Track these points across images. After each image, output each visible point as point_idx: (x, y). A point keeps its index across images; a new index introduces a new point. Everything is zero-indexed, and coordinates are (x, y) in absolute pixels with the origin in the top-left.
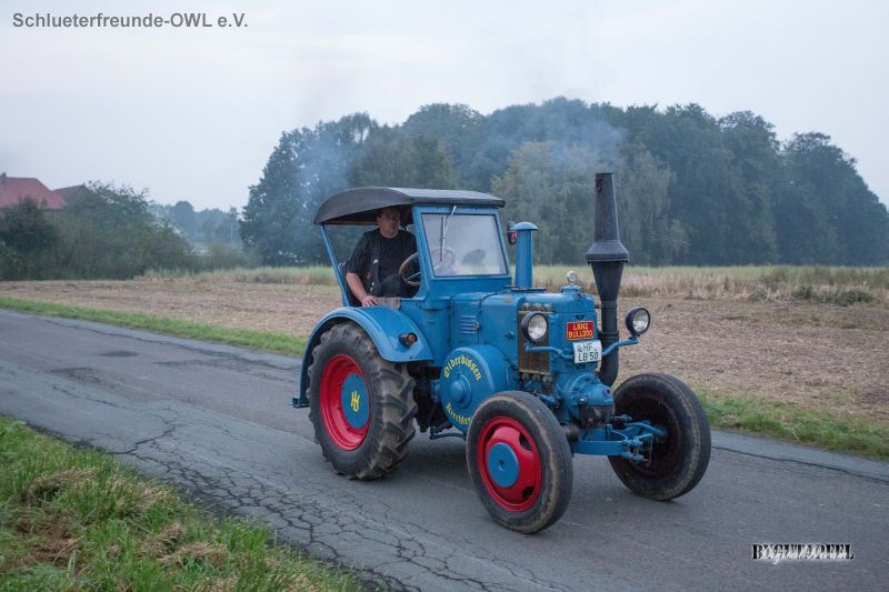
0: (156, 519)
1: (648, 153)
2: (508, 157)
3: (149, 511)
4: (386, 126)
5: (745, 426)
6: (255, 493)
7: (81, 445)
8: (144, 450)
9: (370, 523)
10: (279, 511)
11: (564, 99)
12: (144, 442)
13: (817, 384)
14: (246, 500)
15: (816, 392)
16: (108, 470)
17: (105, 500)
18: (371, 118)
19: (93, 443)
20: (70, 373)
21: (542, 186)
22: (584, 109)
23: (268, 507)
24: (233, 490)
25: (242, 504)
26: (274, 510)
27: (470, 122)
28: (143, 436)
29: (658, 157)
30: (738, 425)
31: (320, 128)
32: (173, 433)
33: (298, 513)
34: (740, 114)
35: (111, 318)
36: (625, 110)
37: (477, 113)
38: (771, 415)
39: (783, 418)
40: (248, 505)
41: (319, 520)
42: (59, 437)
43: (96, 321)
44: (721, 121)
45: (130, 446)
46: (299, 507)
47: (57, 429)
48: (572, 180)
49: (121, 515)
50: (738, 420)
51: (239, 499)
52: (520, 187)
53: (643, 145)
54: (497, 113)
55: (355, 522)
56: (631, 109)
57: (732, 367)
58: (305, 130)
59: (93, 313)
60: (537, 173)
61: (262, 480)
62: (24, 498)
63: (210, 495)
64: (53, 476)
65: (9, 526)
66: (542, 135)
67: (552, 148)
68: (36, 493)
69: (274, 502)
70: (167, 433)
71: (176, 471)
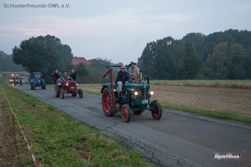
0: (111, 149)
2: (214, 48)
3: (109, 146)
4: (176, 40)
6: (137, 143)
7: (93, 127)
8: (108, 130)
9: (169, 153)
10: (144, 149)
11: (232, 29)
14: (135, 145)
16: (99, 135)
17: (98, 143)
18: (172, 38)
19: (96, 127)
20: (90, 108)
21: (224, 56)
22: (238, 32)
23: (141, 147)
24: (132, 142)
25: (134, 146)
27: (202, 38)
28: (108, 126)
31: (157, 41)
32: (116, 126)
33: (149, 149)
35: (101, 94)
37: (204, 35)
40: (136, 146)
41: (155, 152)
42: (87, 125)
43: (97, 95)
45: (105, 128)
46: (149, 148)
47: (87, 123)
48: (234, 54)
49: (102, 147)
51: (133, 144)
52: (217, 56)
54: (210, 35)
55: (165, 153)
58: (153, 42)
59: (96, 93)
60: (223, 52)
61: (139, 140)
62: (78, 141)
63: (125, 143)
64: (85, 135)
65: (75, 147)
66: (224, 41)
67: (227, 45)
68: (81, 139)
69: (143, 146)
70: (114, 125)
71: (117, 136)
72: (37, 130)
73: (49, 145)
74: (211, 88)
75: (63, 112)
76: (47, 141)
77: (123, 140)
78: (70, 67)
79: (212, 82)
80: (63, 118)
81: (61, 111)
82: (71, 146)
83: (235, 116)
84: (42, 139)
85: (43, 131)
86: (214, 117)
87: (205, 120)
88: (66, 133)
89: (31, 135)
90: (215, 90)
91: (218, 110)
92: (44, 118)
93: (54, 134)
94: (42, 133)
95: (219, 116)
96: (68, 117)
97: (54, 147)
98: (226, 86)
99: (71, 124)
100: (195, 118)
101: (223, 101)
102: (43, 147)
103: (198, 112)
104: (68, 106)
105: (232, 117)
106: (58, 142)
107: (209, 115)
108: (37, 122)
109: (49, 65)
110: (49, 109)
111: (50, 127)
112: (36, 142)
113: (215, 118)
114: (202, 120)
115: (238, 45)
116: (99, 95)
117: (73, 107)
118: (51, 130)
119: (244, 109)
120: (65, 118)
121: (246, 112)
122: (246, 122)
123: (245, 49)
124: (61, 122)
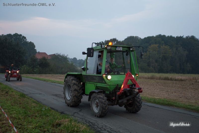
1: (181, 47)
2: (148, 48)
3: (82, 131)
4: (120, 41)
7: (62, 113)
8: (75, 115)
11: (161, 35)
12: (75, 113)
16: (71, 120)
17: (72, 128)
18: (117, 39)
19: (64, 112)
20: (56, 95)
21: (156, 55)
22: (166, 37)
23: (108, 131)
24: (98, 126)
25: (101, 130)
27: (139, 40)
28: (75, 111)
29: (184, 48)
31: (105, 42)
32: (82, 111)
36: (175, 37)
37: (140, 38)
40: (103, 130)
43: (59, 84)
45: (72, 114)
46: (115, 132)
47: (56, 109)
48: (163, 54)
51: (100, 128)
52: (150, 55)
53: (180, 45)
54: (145, 38)
56: (177, 37)
58: (102, 42)
59: (58, 82)
60: (155, 52)
61: (105, 124)
62: (53, 126)
63: (94, 127)
64: (59, 121)
66: (156, 43)
67: (158, 46)
68: (56, 125)
70: (80, 111)
71: (84, 121)
72: (14, 115)
74: (149, 80)
75: (33, 98)
76: (26, 126)
77: (91, 124)
78: (34, 60)
79: (150, 75)
80: (34, 104)
81: (31, 97)
83: (176, 104)
84: (21, 125)
85: (20, 116)
86: (159, 103)
87: (153, 107)
88: (40, 118)
90: (152, 81)
91: (161, 98)
92: (18, 104)
93: (30, 119)
94: (19, 119)
95: (163, 103)
98: (160, 78)
99: (43, 110)
100: (144, 104)
101: (162, 90)
103: (145, 99)
104: (37, 94)
105: (174, 104)
106: (36, 127)
107: (155, 102)
108: (12, 108)
109: (17, 58)
110: (21, 96)
113: (160, 105)
114: (151, 106)
115: (166, 47)
116: (61, 84)
117: (41, 94)
118: (27, 116)
119: (181, 98)
120: (36, 104)
121: (183, 100)
122: (186, 108)
123: (171, 50)
124: (34, 107)
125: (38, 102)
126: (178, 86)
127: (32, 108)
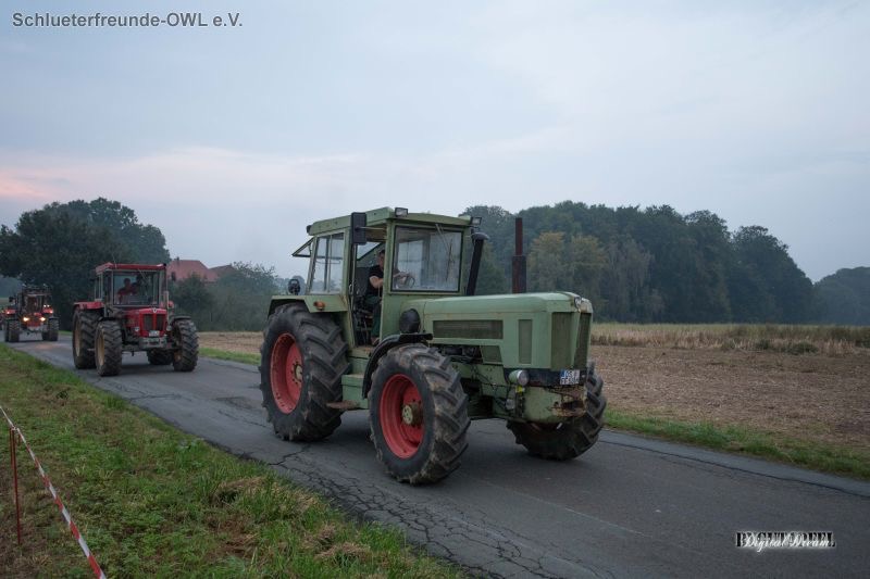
0: (307, 522)
1: (633, 241)
2: (532, 244)
3: (305, 514)
5: (748, 450)
6: (379, 499)
7: (245, 457)
8: (289, 462)
9: (471, 526)
10: (399, 515)
11: (571, 202)
12: (289, 455)
13: (796, 417)
14: (372, 505)
15: (796, 423)
16: (271, 480)
17: (272, 505)
20: (230, 401)
21: (555, 264)
22: (586, 209)
23: (390, 511)
24: (361, 496)
25: (370, 508)
26: (394, 514)
27: (503, 219)
28: (287, 451)
29: (640, 244)
30: (742, 449)
32: (310, 450)
33: (414, 517)
34: (700, 213)
35: (252, 360)
36: (615, 210)
37: (507, 213)
38: (766, 441)
39: (776, 443)
40: (375, 509)
41: (432, 524)
42: (229, 451)
43: (243, 362)
44: (687, 217)
45: (279, 459)
46: (414, 512)
47: (226, 445)
48: (578, 261)
49: (285, 517)
50: (741, 445)
51: (366, 503)
52: (540, 265)
53: (629, 235)
54: (522, 213)
55: (460, 526)
56: (620, 209)
57: (725, 402)
59: (239, 356)
60: (552, 255)
61: (381, 489)
62: (210, 500)
63: (344, 500)
64: (231, 484)
65: (203, 522)
66: (555, 229)
67: (564, 237)
68: (220, 496)
69: (393, 507)
70: (304, 450)
71: (316, 480)
72: (81, 469)
73: (124, 521)
75: (152, 412)
76: (117, 505)
77: (336, 490)
80: (153, 430)
81: (146, 409)
82: (192, 517)
84: (101, 499)
85: (100, 472)
88: (170, 477)
89: (63, 489)
92: (97, 433)
93: (134, 480)
94: (97, 480)
96: (166, 426)
97: (141, 523)
99: (181, 448)
102: (107, 526)
104: (165, 396)
106: (151, 507)
108: (78, 446)
110: (110, 406)
111: (120, 462)
112: (82, 511)
115: (587, 240)
116: (249, 362)
117: (179, 396)
118: (124, 470)
119: (626, 398)
120: (161, 430)
121: (633, 406)
122: (639, 430)
123: (602, 249)
124: (151, 442)
125: (165, 424)
126: (621, 361)
127: (145, 442)
